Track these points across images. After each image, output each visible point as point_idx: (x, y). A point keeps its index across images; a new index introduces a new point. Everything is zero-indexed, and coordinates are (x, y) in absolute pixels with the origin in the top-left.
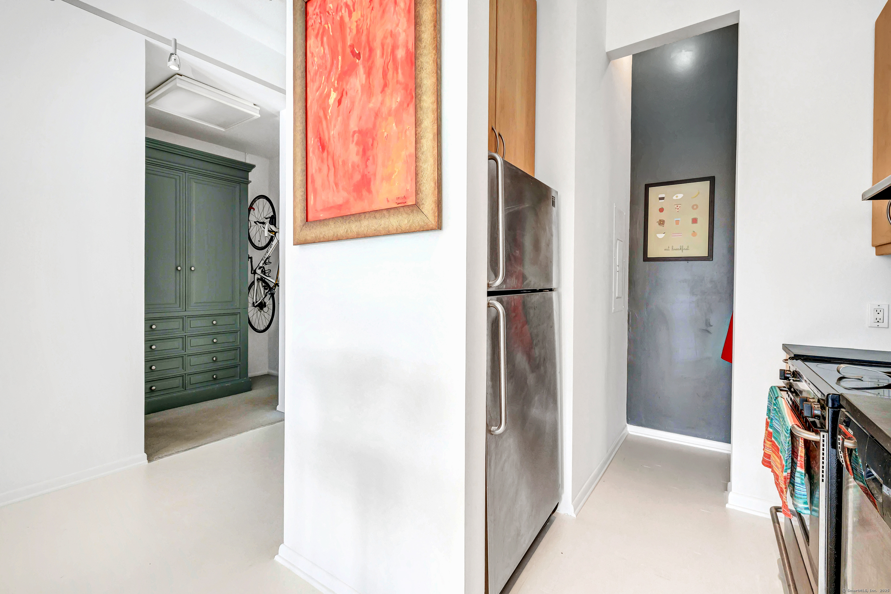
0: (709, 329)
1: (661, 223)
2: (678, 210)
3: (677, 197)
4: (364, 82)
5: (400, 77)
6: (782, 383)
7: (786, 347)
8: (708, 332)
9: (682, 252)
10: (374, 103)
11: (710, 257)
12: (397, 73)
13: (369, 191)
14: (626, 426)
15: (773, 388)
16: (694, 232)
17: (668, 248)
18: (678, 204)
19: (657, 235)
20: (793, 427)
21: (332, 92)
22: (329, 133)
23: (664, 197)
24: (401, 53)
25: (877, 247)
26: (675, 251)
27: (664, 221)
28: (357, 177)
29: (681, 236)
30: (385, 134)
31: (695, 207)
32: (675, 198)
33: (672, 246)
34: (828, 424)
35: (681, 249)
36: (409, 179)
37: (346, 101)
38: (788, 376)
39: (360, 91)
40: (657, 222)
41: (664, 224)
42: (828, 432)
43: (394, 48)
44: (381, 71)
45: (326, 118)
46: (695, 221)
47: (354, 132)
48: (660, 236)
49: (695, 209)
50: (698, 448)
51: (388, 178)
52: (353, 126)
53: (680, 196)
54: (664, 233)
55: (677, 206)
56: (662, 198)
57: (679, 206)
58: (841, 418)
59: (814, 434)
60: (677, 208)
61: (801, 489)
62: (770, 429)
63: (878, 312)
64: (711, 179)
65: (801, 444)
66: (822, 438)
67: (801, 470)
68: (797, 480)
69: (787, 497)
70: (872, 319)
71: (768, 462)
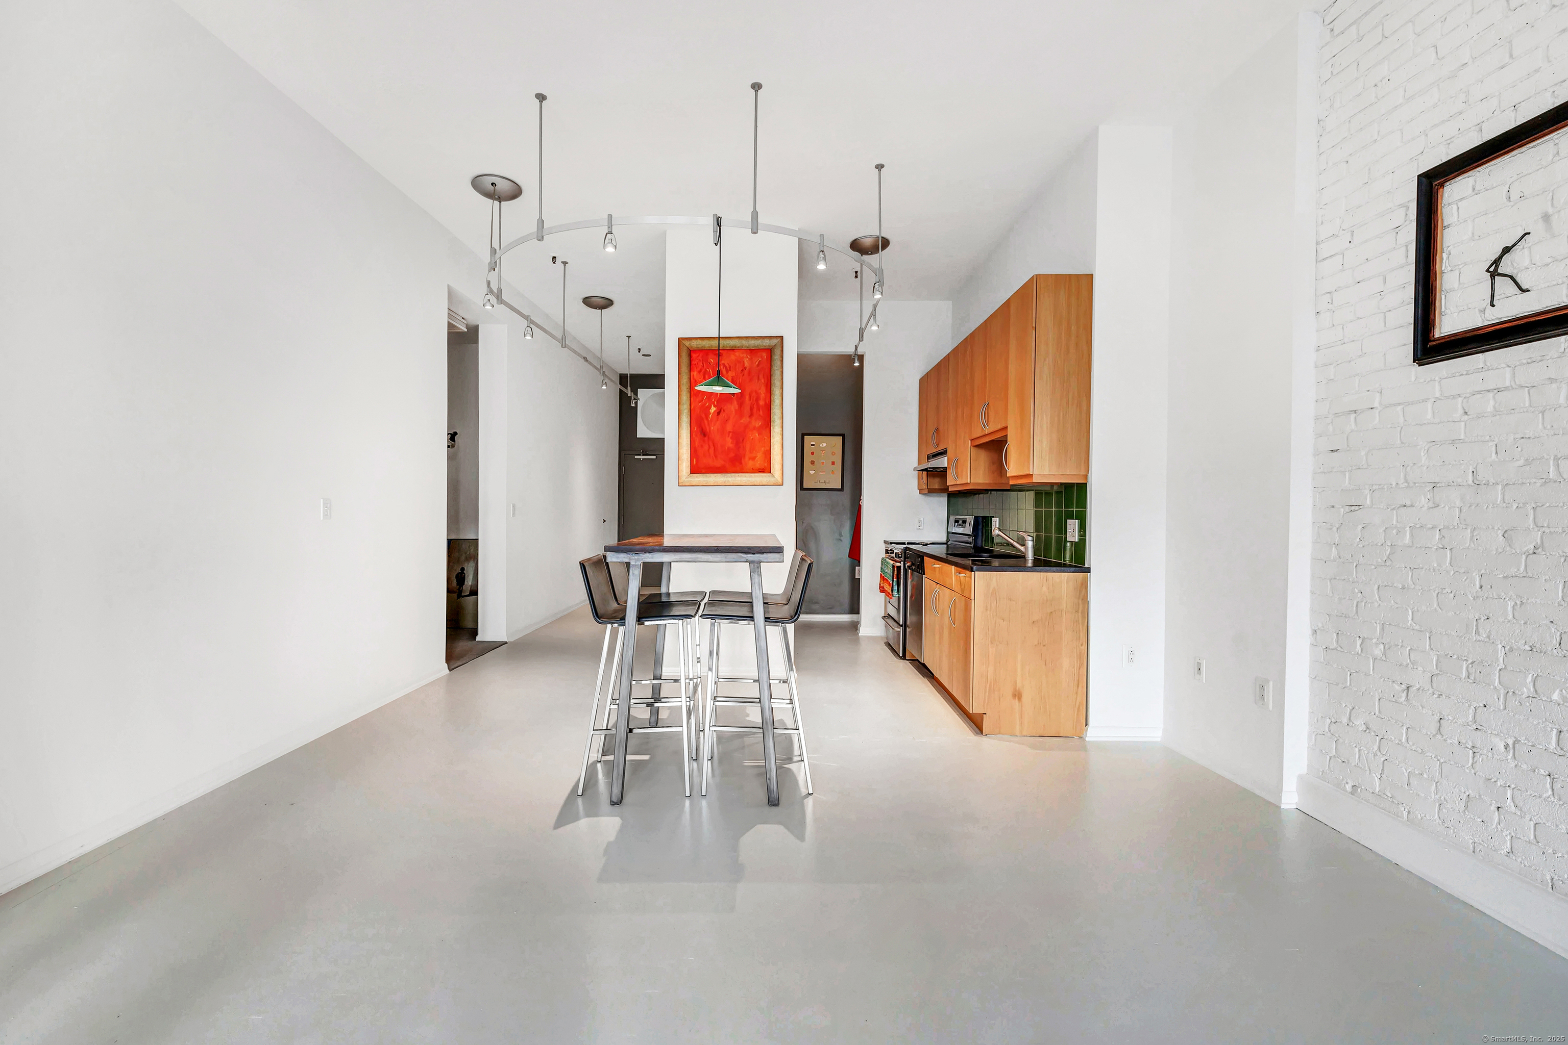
0: (841, 538)
3: (823, 445)
4: (737, 408)
5: (761, 413)
6: (885, 555)
7: (885, 542)
8: (841, 540)
9: (826, 485)
10: (745, 420)
11: (842, 489)
12: (759, 411)
13: (741, 463)
15: (883, 559)
16: (833, 471)
17: (816, 482)
18: (823, 449)
19: (810, 471)
20: (894, 565)
21: (713, 407)
22: (710, 428)
23: (814, 444)
24: (761, 403)
25: (920, 490)
26: (822, 484)
27: (814, 462)
28: (732, 455)
29: (826, 473)
30: (752, 438)
31: (834, 453)
32: (821, 446)
33: (818, 480)
35: (825, 482)
36: (766, 461)
37: (723, 415)
38: (889, 552)
39: (734, 412)
40: (810, 462)
41: (813, 464)
42: (903, 561)
43: (758, 399)
44: (749, 408)
45: (707, 419)
46: (833, 463)
47: (730, 432)
48: (812, 472)
49: (833, 455)
51: (753, 459)
52: (729, 427)
53: (825, 445)
54: (814, 471)
57: (823, 451)
58: (908, 555)
60: (822, 453)
61: (895, 587)
62: (883, 575)
63: (919, 521)
64: (843, 435)
65: (896, 569)
66: (902, 564)
67: (895, 580)
68: (894, 584)
69: (891, 593)
70: (917, 526)
71: (882, 590)
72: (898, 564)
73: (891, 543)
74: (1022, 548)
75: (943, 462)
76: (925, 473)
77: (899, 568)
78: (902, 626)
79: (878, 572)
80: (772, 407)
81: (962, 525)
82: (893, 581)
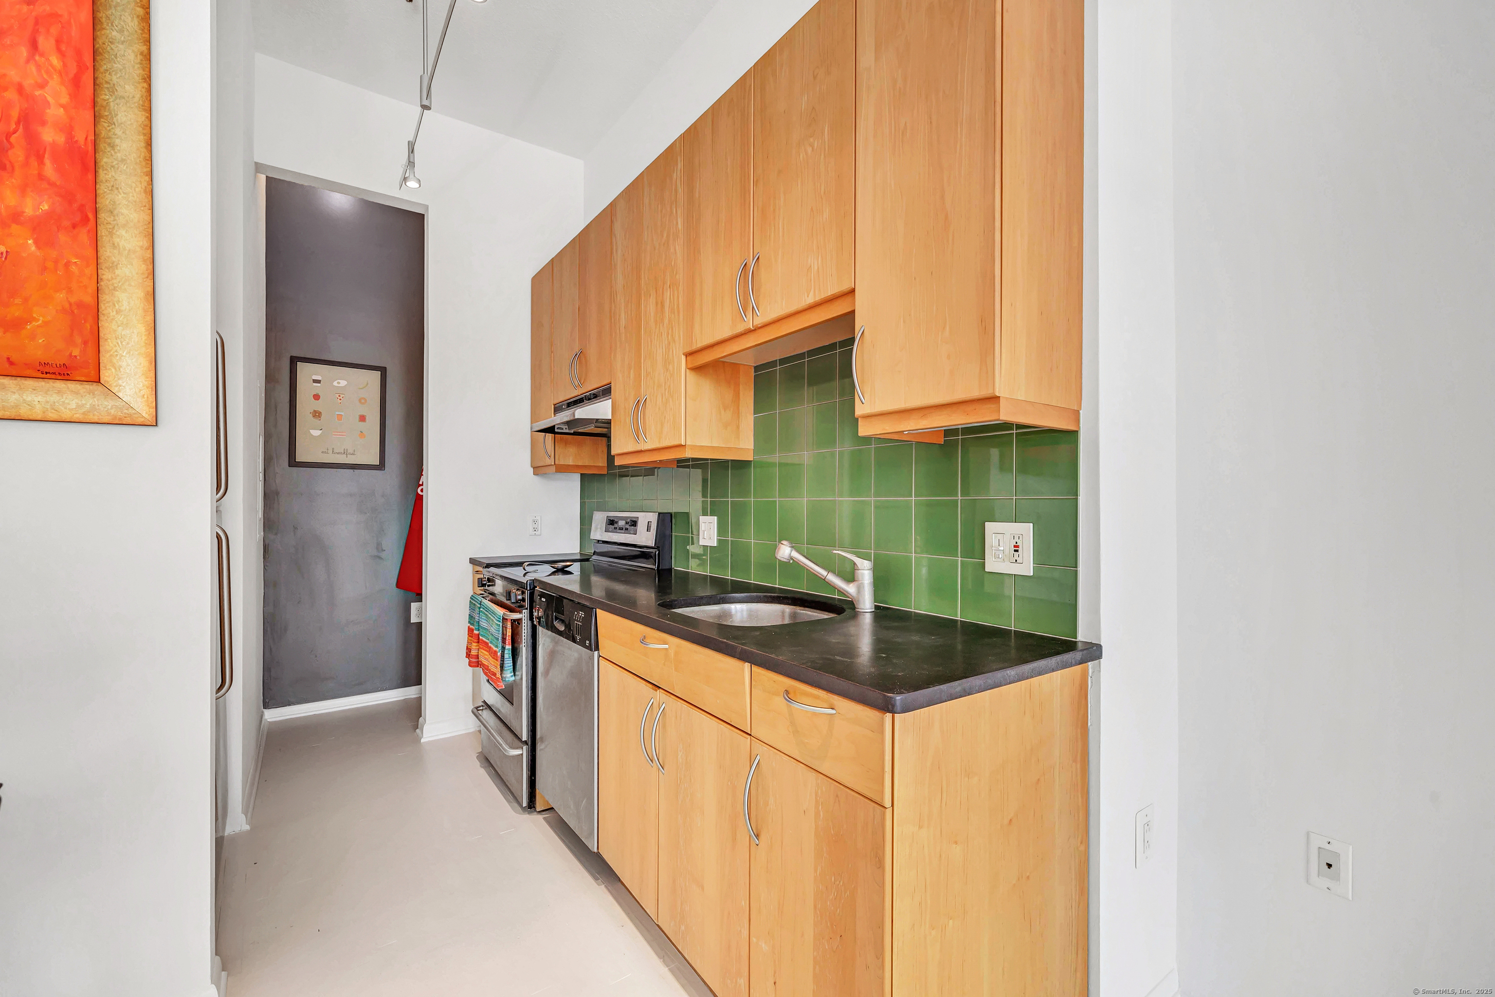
0: (383, 555)
1: (317, 414)
2: (340, 401)
3: (339, 383)
5: (50, 172)
6: (479, 590)
7: (473, 561)
8: (380, 558)
9: (347, 457)
11: (381, 466)
12: (41, 163)
14: (263, 712)
15: (472, 597)
16: (362, 432)
17: (326, 451)
18: (340, 394)
19: (310, 430)
20: (504, 614)
23: (320, 381)
24: (51, 136)
25: (534, 468)
26: (336, 455)
29: (345, 435)
31: (362, 401)
32: (335, 384)
33: (333, 449)
34: (527, 604)
36: (79, 340)
38: (485, 583)
40: (311, 413)
41: (320, 417)
42: (527, 609)
43: (30, 117)
48: (316, 433)
49: (362, 404)
50: (374, 705)
53: (343, 383)
54: (321, 430)
55: (339, 396)
56: (318, 382)
57: (342, 396)
58: (536, 594)
59: (518, 614)
60: (339, 398)
61: (509, 662)
62: (476, 632)
63: (535, 522)
64: (383, 370)
65: (509, 625)
66: (524, 615)
67: (508, 647)
68: (506, 656)
69: (498, 675)
70: (531, 529)
71: (475, 662)
72: (516, 616)
73: (488, 566)
74: (851, 589)
75: (601, 410)
76: (550, 436)
77: (516, 623)
78: (526, 743)
79: (463, 625)
80: (104, 160)
81: (627, 529)
82: (503, 648)
